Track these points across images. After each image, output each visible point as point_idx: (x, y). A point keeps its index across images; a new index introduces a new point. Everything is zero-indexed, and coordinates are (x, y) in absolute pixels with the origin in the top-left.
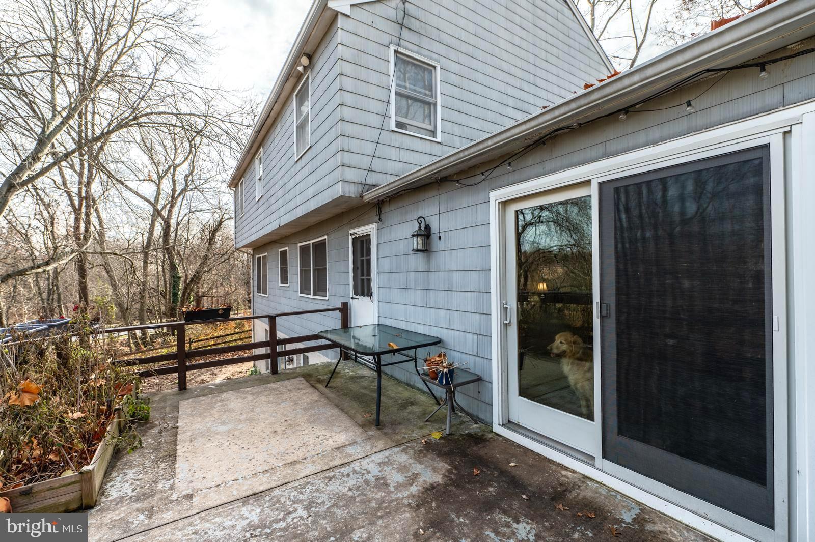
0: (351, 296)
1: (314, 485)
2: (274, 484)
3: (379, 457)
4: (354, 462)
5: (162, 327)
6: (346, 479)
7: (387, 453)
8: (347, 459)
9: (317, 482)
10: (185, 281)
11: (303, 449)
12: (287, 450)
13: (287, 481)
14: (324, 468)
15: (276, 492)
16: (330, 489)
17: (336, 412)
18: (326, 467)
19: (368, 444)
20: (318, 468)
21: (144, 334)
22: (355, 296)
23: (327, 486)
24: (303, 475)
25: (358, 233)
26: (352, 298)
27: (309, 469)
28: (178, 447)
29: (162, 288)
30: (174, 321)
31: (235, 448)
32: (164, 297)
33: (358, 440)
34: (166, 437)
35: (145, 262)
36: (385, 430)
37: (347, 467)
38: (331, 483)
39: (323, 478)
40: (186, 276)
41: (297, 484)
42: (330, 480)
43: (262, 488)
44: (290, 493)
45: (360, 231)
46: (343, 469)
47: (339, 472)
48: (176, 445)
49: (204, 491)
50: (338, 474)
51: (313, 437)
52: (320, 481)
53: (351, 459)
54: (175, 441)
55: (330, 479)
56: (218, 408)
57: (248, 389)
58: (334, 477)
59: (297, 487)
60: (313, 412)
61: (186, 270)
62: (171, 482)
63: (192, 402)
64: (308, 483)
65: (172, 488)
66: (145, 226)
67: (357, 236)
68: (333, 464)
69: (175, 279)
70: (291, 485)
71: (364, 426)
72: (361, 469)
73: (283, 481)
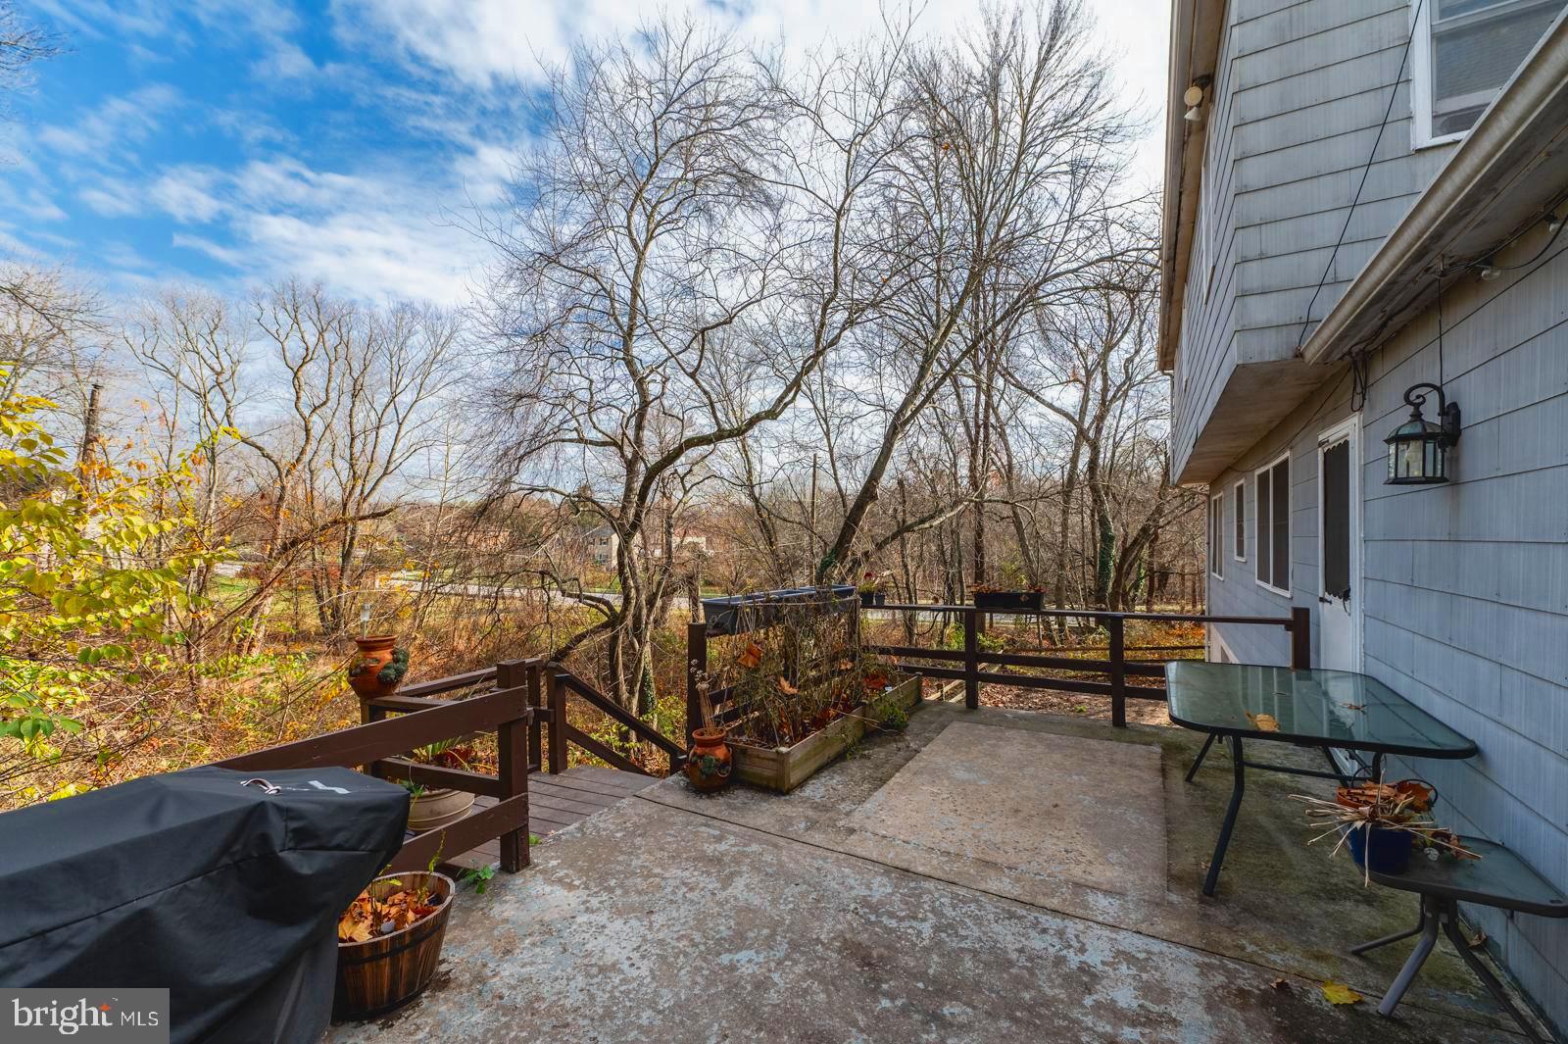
0: (1321, 595)
1: (981, 907)
2: (939, 874)
3: (1129, 942)
4: (1077, 920)
5: (1088, 616)
6: (1033, 934)
7: (1156, 946)
8: (1071, 909)
9: (989, 907)
10: (1124, 542)
11: (1025, 856)
12: (1004, 843)
13: (957, 880)
14: (1022, 898)
15: (929, 885)
16: (996, 930)
17: (1155, 829)
18: (1027, 899)
19: (1144, 910)
20: (1016, 891)
21: (1061, 624)
22: (1327, 596)
23: (996, 922)
24: (983, 886)
25: (1331, 439)
26: (1322, 600)
27: (1003, 884)
28: (897, 774)
29: (1090, 553)
30: (1102, 610)
31: (948, 806)
32: (1094, 566)
33: (1132, 895)
34: (898, 759)
35: (1065, 512)
36: (1212, 911)
37: (1058, 920)
38: (1007, 922)
39: (1003, 909)
40: (1127, 534)
41: (962, 892)
42: (1009, 919)
43: (920, 869)
44: (942, 896)
45: (1333, 434)
46: (1049, 918)
47: (1036, 918)
48: (897, 771)
49: (869, 834)
50: (1031, 918)
51: (1062, 846)
52: (994, 910)
53: (1080, 912)
54: (901, 766)
55: (1011, 916)
56: (986, 747)
57: (1052, 736)
58: (1020, 918)
59: (958, 895)
60: (1110, 810)
61: (1125, 526)
62: (854, 807)
63: (967, 727)
64: (977, 901)
65: (848, 814)
66: (1065, 453)
67: (1331, 447)
68: (1041, 900)
69: (1107, 539)
70: (955, 889)
71: (1175, 879)
72: (1077, 936)
73: (952, 878)
